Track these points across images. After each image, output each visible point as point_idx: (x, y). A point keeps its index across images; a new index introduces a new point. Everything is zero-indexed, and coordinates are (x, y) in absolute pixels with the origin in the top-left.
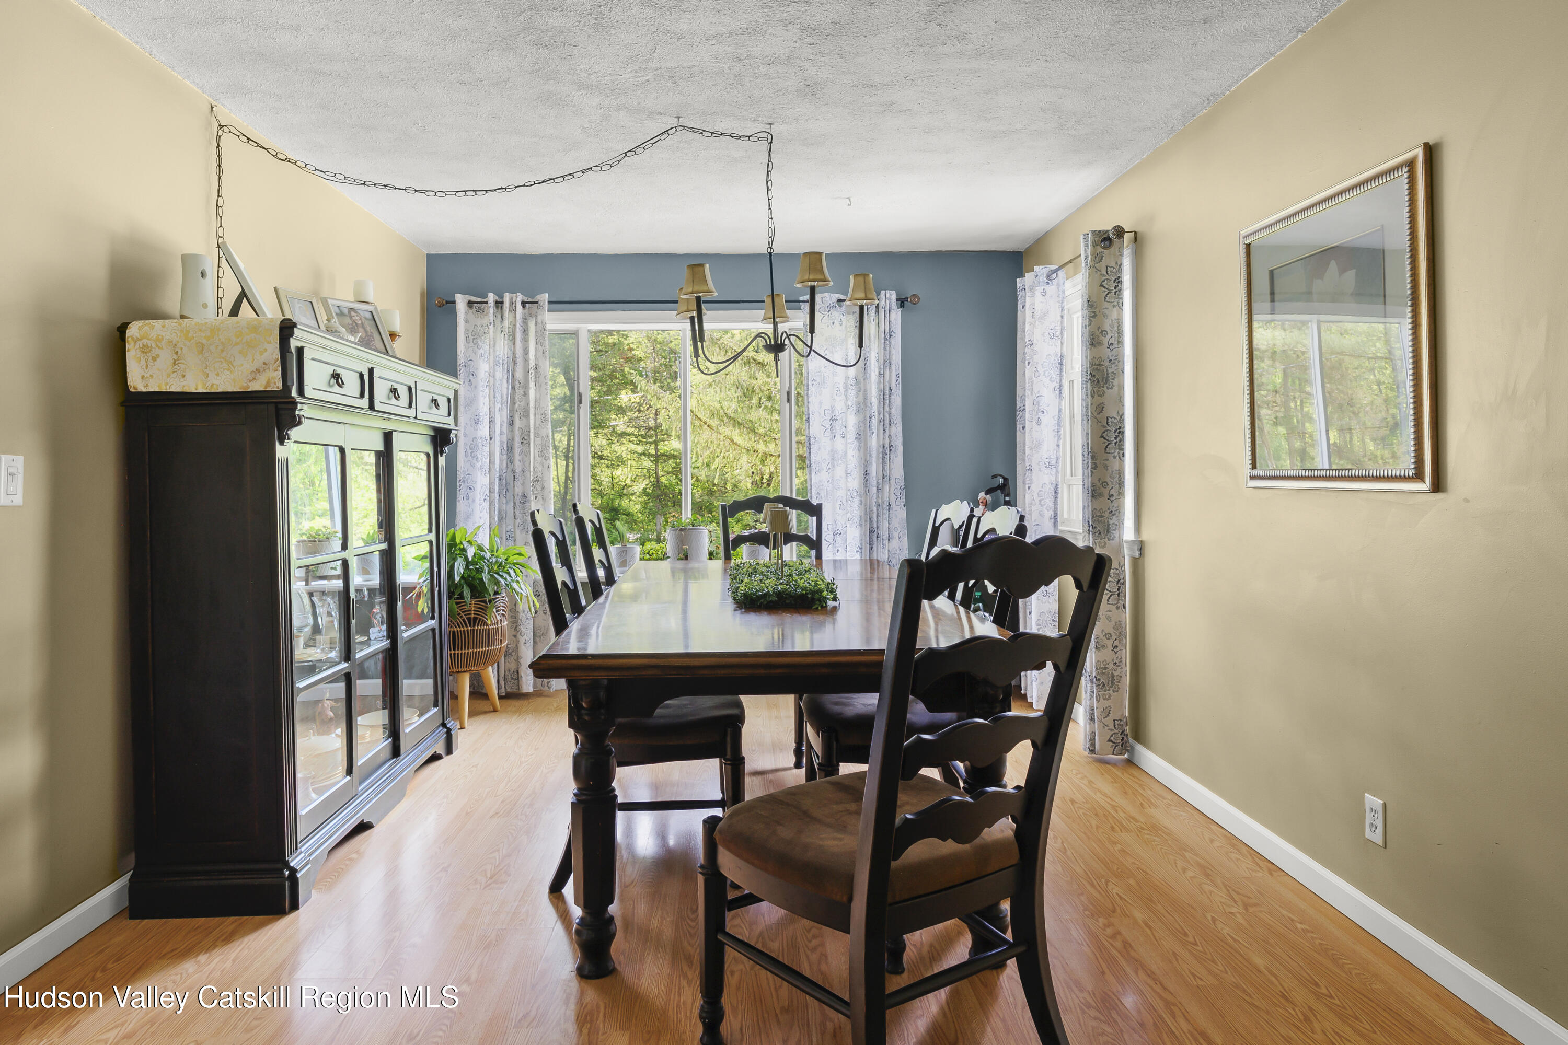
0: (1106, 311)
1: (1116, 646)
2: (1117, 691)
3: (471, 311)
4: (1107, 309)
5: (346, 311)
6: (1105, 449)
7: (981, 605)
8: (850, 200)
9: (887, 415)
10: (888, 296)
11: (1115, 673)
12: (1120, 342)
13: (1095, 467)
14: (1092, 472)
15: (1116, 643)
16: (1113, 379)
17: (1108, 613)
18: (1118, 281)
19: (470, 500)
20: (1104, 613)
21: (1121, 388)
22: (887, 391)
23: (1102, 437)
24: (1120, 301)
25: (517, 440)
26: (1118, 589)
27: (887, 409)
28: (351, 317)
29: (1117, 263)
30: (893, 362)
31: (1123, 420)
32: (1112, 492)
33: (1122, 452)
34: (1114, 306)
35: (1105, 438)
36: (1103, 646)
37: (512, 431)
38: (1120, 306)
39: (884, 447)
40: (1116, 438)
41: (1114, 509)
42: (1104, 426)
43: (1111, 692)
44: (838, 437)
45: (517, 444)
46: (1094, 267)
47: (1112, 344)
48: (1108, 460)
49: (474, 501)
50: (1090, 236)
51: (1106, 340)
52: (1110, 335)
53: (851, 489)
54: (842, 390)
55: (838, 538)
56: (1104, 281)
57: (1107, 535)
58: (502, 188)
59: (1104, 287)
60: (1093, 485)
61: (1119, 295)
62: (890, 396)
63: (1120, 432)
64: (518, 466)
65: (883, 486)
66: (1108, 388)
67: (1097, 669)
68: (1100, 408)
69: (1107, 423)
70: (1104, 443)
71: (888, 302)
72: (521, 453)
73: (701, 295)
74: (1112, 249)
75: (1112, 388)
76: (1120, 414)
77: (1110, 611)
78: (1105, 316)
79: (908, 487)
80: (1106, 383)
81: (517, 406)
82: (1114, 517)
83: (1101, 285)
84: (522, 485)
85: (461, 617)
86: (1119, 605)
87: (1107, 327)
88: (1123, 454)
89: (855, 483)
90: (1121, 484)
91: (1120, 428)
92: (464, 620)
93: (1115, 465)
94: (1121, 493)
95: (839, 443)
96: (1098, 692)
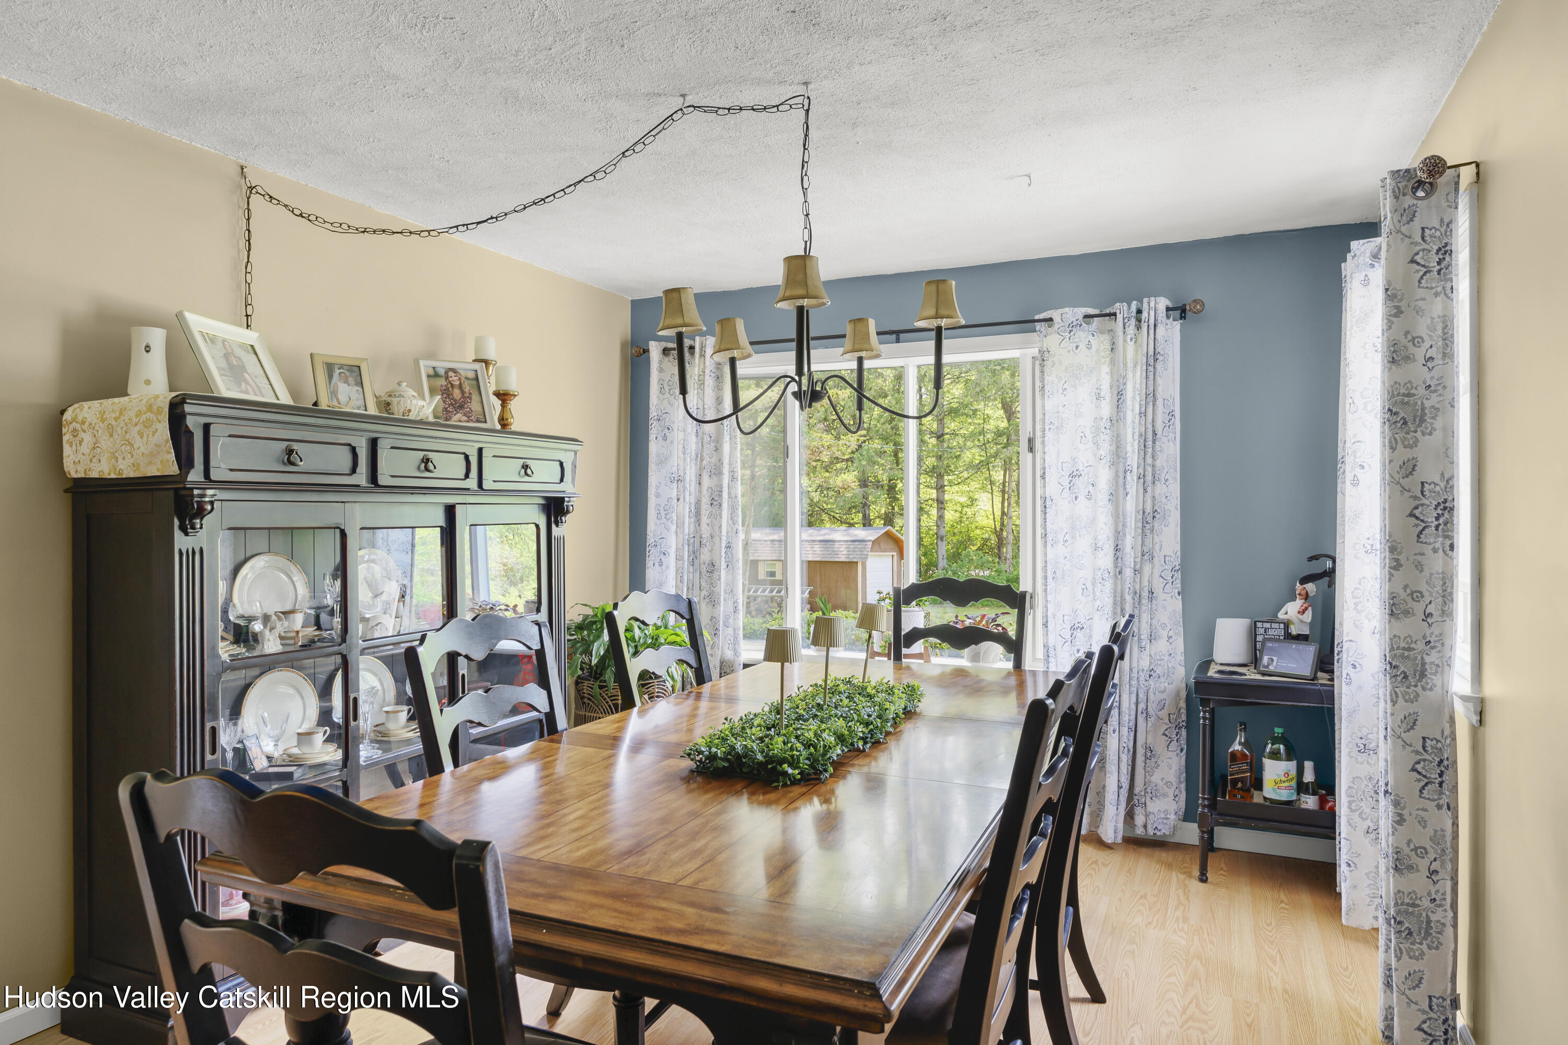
0: (1420, 303)
1: (1436, 872)
2: (1437, 948)
3: (666, 359)
4: (1424, 299)
5: (442, 372)
6: (1418, 536)
7: (1282, 747)
8: (1030, 177)
9: (1149, 469)
10: (1152, 304)
11: (1433, 918)
12: (1448, 354)
13: (1396, 565)
14: (1391, 575)
15: (1435, 866)
16: (1433, 418)
17: (1420, 813)
18: (1445, 251)
19: (664, 567)
20: (1414, 813)
21: (1450, 433)
22: (1150, 435)
23: (1412, 515)
24: (1448, 285)
25: (705, 500)
26: (1441, 775)
27: (1149, 460)
28: (447, 378)
29: (1442, 221)
30: (1158, 395)
31: (1452, 487)
32: (1430, 609)
33: (1448, 542)
34: (1437, 294)
35: (1417, 518)
36: (1410, 868)
37: (700, 491)
38: (1448, 292)
39: (1144, 512)
40: (1437, 519)
41: (1433, 639)
42: (1416, 498)
43: (1424, 947)
44: (1082, 498)
45: (705, 506)
46: (1399, 231)
47: (1432, 358)
48: (1423, 554)
49: (668, 567)
50: (1388, 181)
51: (1419, 353)
52: (1427, 344)
53: (1102, 568)
54: (1089, 436)
55: (1079, 634)
56: (1417, 254)
57: (1420, 680)
58: (492, 218)
59: (1418, 264)
60: (1393, 597)
61: (1445, 274)
62: (1154, 442)
63: (1447, 508)
64: (705, 531)
65: (1141, 567)
66: (1423, 434)
67: (1396, 904)
68: (1409, 468)
69: (1422, 492)
70: (1417, 526)
71: (1152, 313)
72: (710, 516)
73: (684, 329)
74: (1434, 198)
75: (1430, 434)
76: (1446, 476)
77: (1425, 810)
78: (1419, 311)
79: (1186, 567)
80: (1420, 426)
81: (705, 462)
82: (1434, 651)
83: (1413, 261)
84: (711, 551)
85: (607, 702)
86: (1441, 802)
87: (1422, 330)
88: (1452, 547)
89: (1106, 560)
90: (1447, 596)
91: (1445, 501)
92: (610, 706)
93: (1436, 563)
94: (1447, 613)
95: (1083, 508)
96: (1398, 943)
